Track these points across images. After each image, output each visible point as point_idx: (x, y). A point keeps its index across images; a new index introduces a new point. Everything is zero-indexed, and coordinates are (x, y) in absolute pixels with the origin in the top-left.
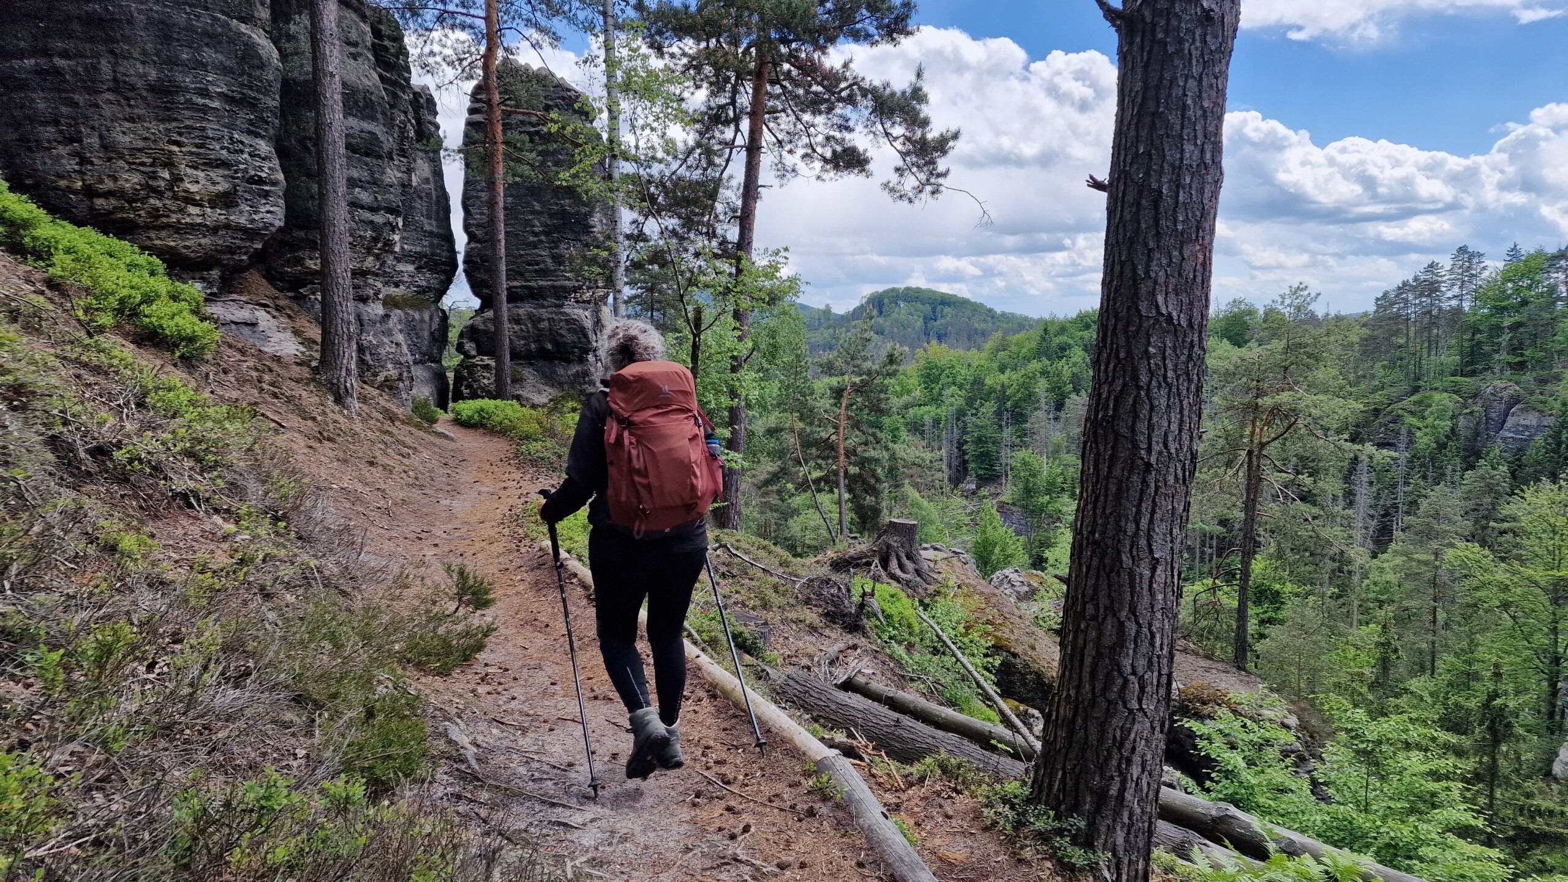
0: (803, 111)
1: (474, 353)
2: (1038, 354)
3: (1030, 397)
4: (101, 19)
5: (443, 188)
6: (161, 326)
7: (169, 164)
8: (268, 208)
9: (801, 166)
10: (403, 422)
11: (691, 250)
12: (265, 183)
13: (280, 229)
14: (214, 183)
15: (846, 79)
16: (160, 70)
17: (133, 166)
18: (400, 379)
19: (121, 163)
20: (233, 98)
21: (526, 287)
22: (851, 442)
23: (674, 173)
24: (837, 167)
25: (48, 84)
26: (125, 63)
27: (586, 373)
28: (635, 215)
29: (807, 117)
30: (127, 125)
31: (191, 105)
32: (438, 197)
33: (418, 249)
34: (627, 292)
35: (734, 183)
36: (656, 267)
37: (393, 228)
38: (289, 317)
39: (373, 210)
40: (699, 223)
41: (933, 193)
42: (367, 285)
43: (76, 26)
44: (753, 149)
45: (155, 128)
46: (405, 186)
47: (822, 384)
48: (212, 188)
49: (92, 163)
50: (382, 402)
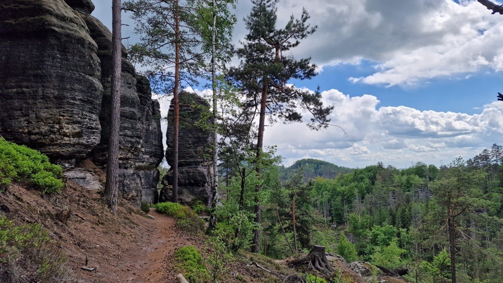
0: (279, 101)
1: (167, 184)
2: (353, 180)
3: (352, 195)
4: (41, 75)
5: (160, 130)
6: (38, 182)
7: (59, 123)
8: (94, 137)
9: (278, 119)
10: (136, 213)
11: (241, 148)
12: (94, 129)
13: (98, 145)
14: (74, 129)
15: (293, 91)
16: (59, 92)
17: (45, 125)
18: (137, 196)
19: (42, 123)
20: (84, 100)
21: (186, 162)
22: (298, 214)
23: (235, 122)
24: (290, 119)
25: (20, 97)
26: (47, 89)
27: (204, 190)
28: (222, 136)
29: (280, 103)
30: (46, 110)
31: (69, 103)
32: (158, 134)
33: (151, 150)
34: (219, 162)
35: (256, 125)
36: (229, 153)
37: (139, 143)
38: (99, 175)
39: (131, 137)
40: (244, 138)
41: (325, 127)
42: (127, 163)
43: (32, 78)
44: (262, 114)
45: (55, 111)
46: (147, 130)
47: (285, 192)
48: (74, 131)
49: (32, 123)
50: (129, 205)
